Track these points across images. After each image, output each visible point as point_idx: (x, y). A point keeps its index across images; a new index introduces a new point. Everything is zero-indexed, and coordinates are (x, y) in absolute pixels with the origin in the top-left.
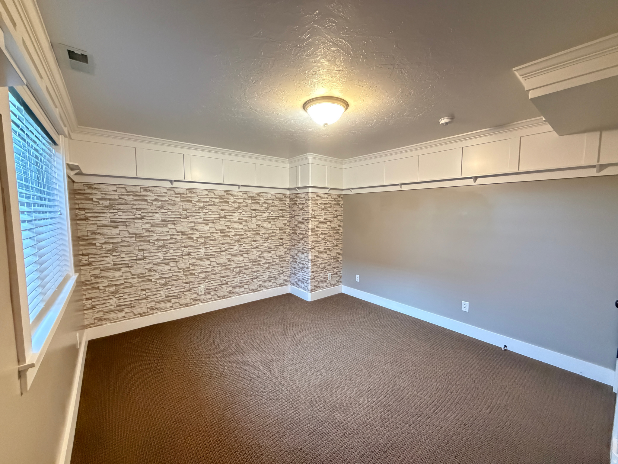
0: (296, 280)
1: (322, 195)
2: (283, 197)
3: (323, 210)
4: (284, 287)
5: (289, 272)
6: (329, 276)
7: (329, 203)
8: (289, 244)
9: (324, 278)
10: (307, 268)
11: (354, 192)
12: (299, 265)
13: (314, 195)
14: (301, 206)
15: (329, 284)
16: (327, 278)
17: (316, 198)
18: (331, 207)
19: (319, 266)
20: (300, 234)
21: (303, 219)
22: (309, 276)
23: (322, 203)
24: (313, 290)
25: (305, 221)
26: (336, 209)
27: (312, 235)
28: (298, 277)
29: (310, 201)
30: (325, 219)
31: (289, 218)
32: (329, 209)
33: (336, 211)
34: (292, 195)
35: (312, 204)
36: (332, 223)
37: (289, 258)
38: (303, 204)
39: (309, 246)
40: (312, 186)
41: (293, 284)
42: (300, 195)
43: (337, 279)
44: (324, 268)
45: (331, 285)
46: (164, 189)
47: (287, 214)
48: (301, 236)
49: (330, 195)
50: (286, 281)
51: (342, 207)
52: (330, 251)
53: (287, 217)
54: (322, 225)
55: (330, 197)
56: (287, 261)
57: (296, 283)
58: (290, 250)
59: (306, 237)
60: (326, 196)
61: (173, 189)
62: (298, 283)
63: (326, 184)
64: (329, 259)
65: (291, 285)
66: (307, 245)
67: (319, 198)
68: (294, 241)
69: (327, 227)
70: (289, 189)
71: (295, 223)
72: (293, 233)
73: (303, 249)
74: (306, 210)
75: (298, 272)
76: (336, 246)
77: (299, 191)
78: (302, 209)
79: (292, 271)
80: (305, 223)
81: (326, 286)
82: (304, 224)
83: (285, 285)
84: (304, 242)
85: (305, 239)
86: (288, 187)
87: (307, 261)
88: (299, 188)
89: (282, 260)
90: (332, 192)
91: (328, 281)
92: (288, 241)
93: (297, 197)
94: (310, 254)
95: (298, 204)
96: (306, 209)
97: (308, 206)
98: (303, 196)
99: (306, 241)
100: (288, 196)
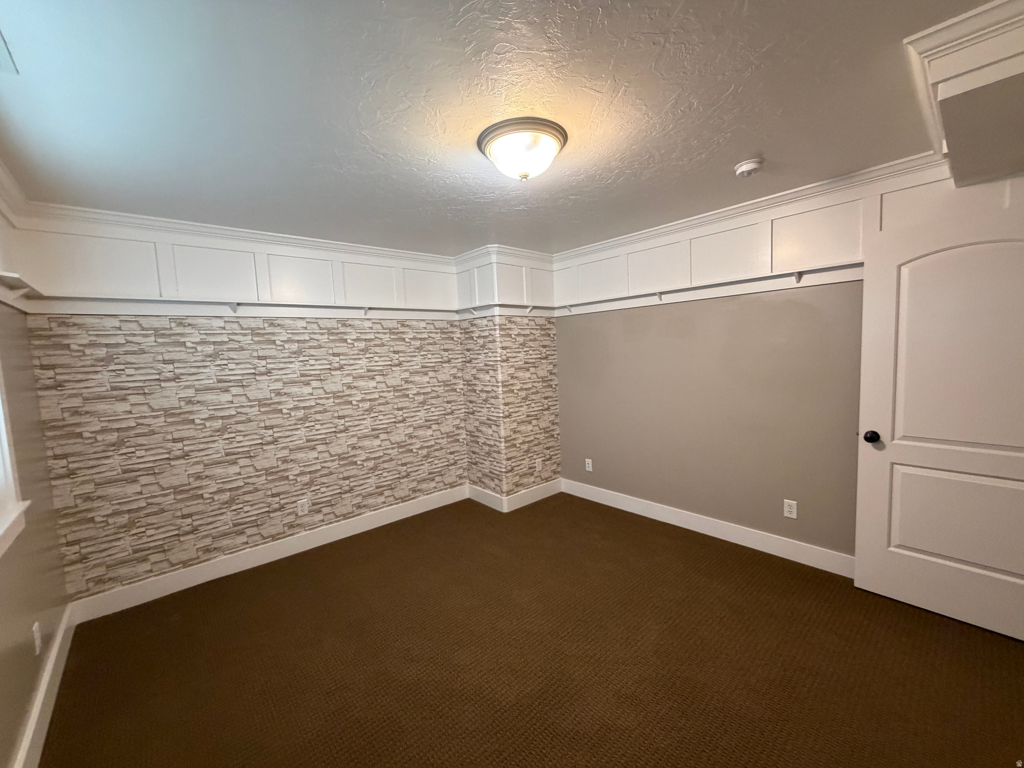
0: (480, 475)
1: (518, 319)
2: (449, 326)
3: (521, 347)
4: (458, 488)
5: (466, 460)
6: (538, 465)
7: (531, 333)
8: (463, 411)
9: (530, 468)
10: (499, 452)
11: (575, 311)
12: (484, 447)
13: (504, 321)
14: (481, 341)
15: (539, 479)
16: (535, 467)
17: (509, 326)
18: (535, 340)
19: (520, 447)
20: (482, 391)
21: (486, 365)
22: (503, 466)
23: (519, 335)
24: (511, 491)
25: (489, 368)
26: (545, 343)
27: (504, 392)
28: (482, 469)
29: (498, 332)
30: (526, 363)
31: (460, 364)
32: (531, 344)
33: (544, 347)
34: (464, 322)
35: (502, 336)
36: (539, 369)
37: (464, 436)
38: (484, 337)
39: (499, 413)
40: (500, 303)
41: (474, 483)
42: (478, 322)
43: (552, 469)
44: (527, 451)
45: (542, 480)
46: (218, 320)
47: (457, 356)
48: (484, 395)
49: (532, 319)
50: (461, 477)
51: (554, 340)
52: (537, 419)
53: (458, 363)
54: (520, 374)
55: (533, 323)
56: (461, 440)
57: (480, 481)
58: (465, 420)
59: (493, 397)
60: (526, 321)
61: (237, 320)
62: (483, 480)
63: (525, 300)
64: (537, 434)
65: (470, 484)
66: (496, 410)
67: (513, 326)
68: (471, 405)
69: (529, 376)
70: (457, 312)
71: (472, 373)
72: (470, 391)
73: (488, 419)
74: (491, 347)
75: (482, 461)
76: (548, 409)
77: (477, 314)
78: (483, 346)
79: (471, 459)
80: (490, 371)
81: (534, 482)
82: (488, 373)
83: (461, 484)
84: (490, 406)
85: (493, 401)
86: (456, 308)
87: (496, 441)
88: (474, 309)
89: (451, 439)
90: (536, 313)
91: (536, 474)
92: (462, 405)
93: (472, 325)
94: (502, 427)
95: (477, 337)
96: (490, 345)
97: (494, 341)
98: (485, 322)
99: (493, 404)
100: (458, 324)
